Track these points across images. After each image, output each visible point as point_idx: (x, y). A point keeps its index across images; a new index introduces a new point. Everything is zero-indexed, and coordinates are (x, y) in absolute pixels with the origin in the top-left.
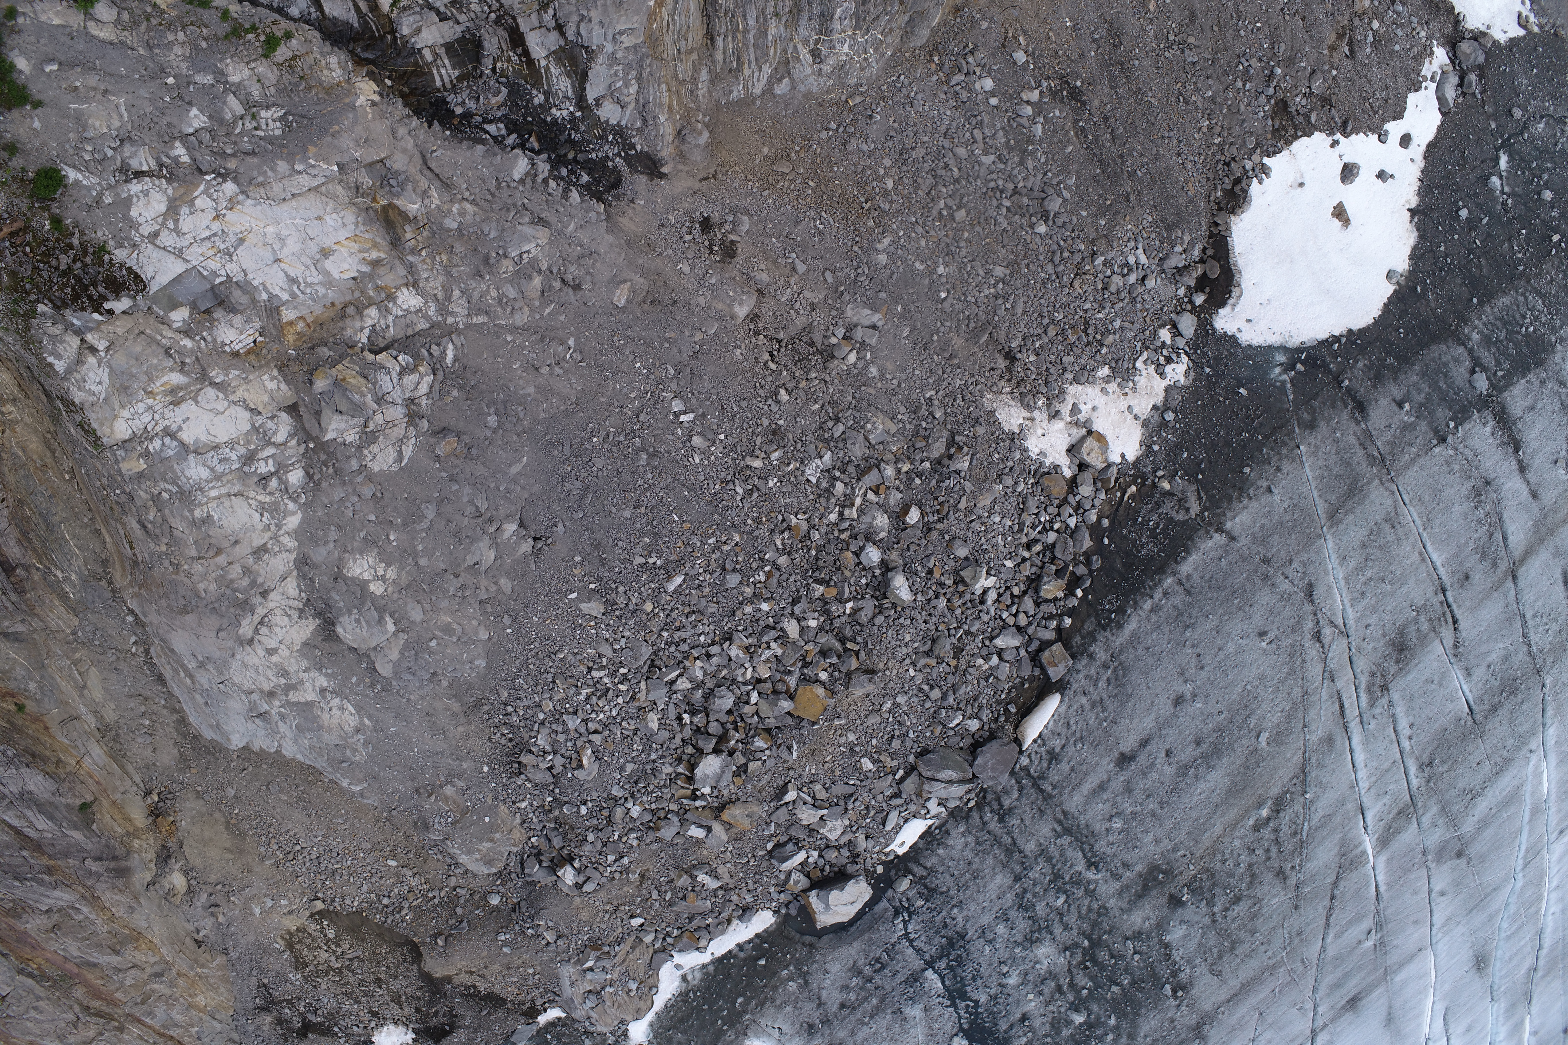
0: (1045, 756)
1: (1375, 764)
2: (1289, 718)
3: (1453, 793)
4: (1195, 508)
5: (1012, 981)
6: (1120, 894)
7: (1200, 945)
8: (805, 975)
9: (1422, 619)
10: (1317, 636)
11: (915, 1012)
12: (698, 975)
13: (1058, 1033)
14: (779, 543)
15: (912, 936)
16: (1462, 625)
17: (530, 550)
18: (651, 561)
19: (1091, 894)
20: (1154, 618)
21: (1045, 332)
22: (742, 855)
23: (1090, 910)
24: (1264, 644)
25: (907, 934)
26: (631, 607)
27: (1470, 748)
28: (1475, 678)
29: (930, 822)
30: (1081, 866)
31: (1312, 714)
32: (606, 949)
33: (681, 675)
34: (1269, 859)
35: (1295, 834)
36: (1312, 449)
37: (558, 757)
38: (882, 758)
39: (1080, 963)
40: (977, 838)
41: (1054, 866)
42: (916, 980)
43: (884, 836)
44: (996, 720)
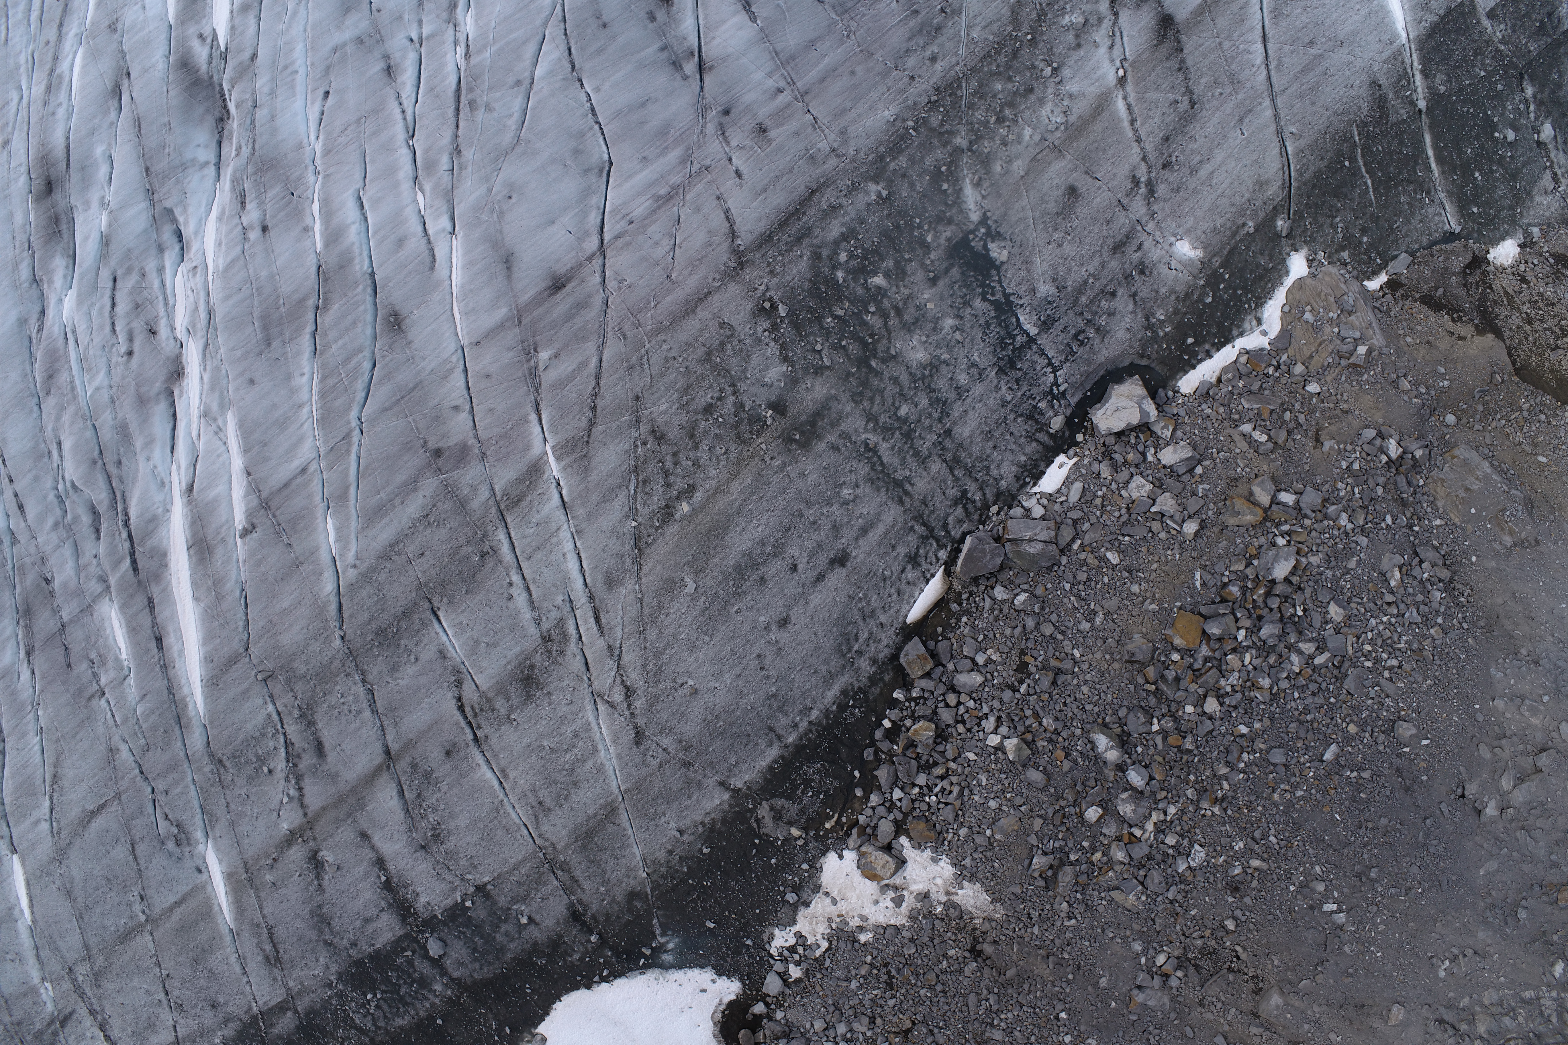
0: (923, 560)
1: (553, 557)
2: (660, 607)
3: (453, 523)
4: (764, 810)
5: (949, 322)
6: (840, 418)
7: (747, 359)
8: (1149, 327)
9: (503, 711)
10: (629, 692)
11: (1045, 289)
12: (1247, 325)
13: (897, 263)
14: (1226, 786)
15: (1049, 369)
16: (452, 704)
17: (1467, 786)
18: (1355, 774)
19: (871, 418)
20: (807, 702)
21: (937, 976)
22: (1225, 461)
23: (872, 400)
24: (691, 682)
25: (1054, 372)
26: (1369, 729)
27: (434, 572)
28: (434, 648)
29: (1036, 489)
30: (884, 448)
31: (633, 611)
32: (1344, 362)
33: (1312, 657)
34: (675, 454)
35: (645, 482)
36: (632, 874)
37: (1419, 577)
38: (1096, 562)
39: (878, 341)
40: (988, 474)
41: (912, 447)
42: (1044, 322)
43: (1081, 475)
44: (971, 594)
